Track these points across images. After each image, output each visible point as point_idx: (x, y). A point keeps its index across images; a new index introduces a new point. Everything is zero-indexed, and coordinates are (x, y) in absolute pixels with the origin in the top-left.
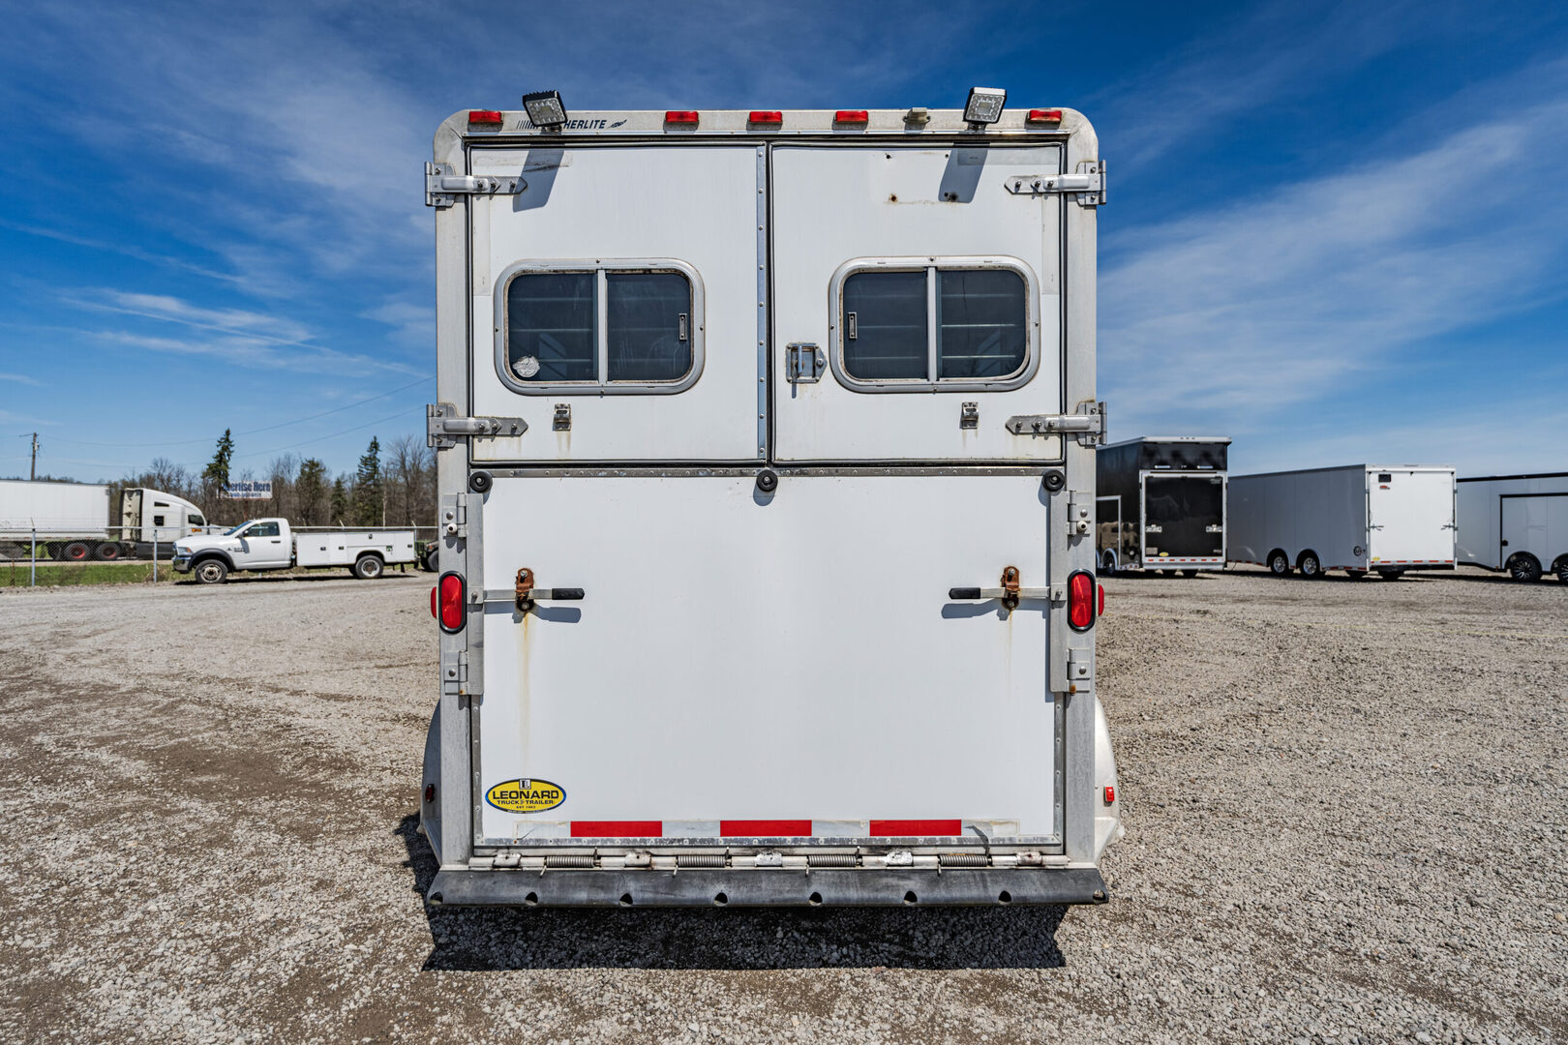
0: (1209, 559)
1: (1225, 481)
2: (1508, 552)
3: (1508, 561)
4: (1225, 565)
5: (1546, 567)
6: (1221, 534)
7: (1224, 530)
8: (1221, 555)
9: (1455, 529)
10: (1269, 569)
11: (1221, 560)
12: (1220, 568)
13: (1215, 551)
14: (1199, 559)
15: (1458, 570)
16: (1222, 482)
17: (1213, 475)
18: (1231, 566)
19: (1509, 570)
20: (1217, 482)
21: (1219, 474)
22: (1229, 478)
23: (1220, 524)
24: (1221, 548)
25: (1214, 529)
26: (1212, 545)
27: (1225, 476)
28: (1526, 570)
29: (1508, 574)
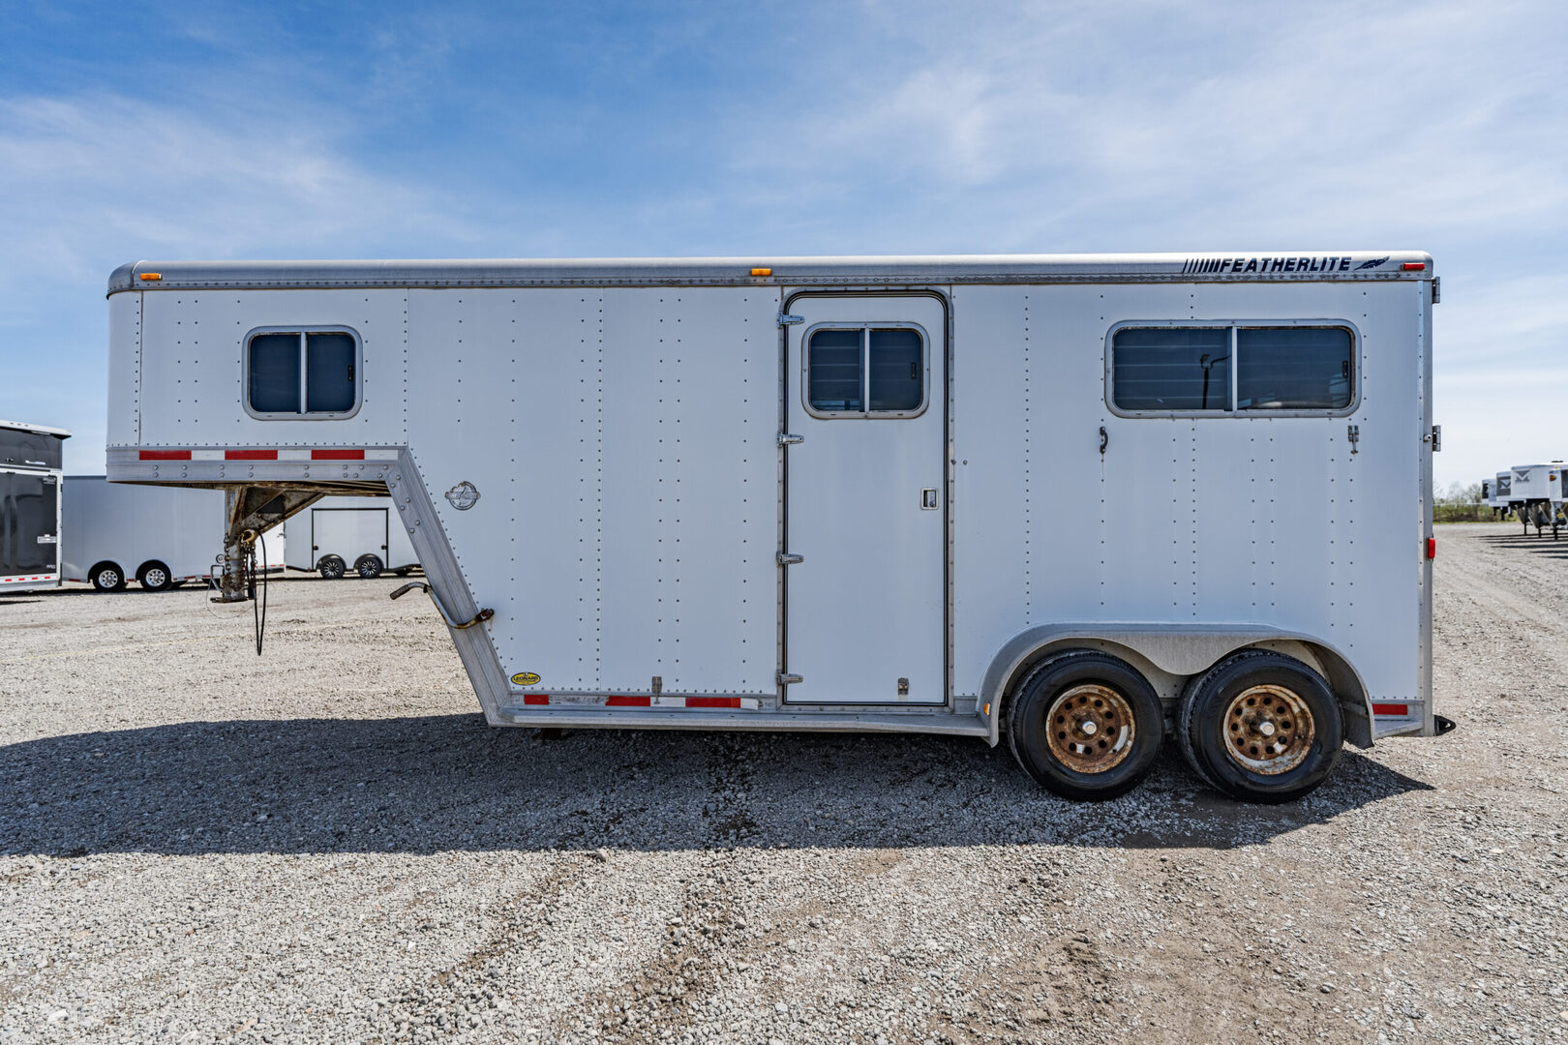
0: (41, 577)
1: (60, 481)
2: (318, 555)
3: (318, 565)
4: (60, 584)
5: (350, 565)
6: (55, 544)
7: (58, 540)
8: (54, 571)
9: (285, 537)
11: (55, 577)
12: (54, 587)
13: (48, 566)
14: (28, 578)
15: (288, 574)
16: (56, 482)
17: (46, 474)
18: (66, 585)
19: (319, 571)
20: (50, 481)
21: (53, 472)
22: (65, 478)
23: (54, 534)
24: (55, 563)
25: (46, 539)
26: (44, 560)
27: (59, 475)
28: (333, 570)
29: (318, 574)
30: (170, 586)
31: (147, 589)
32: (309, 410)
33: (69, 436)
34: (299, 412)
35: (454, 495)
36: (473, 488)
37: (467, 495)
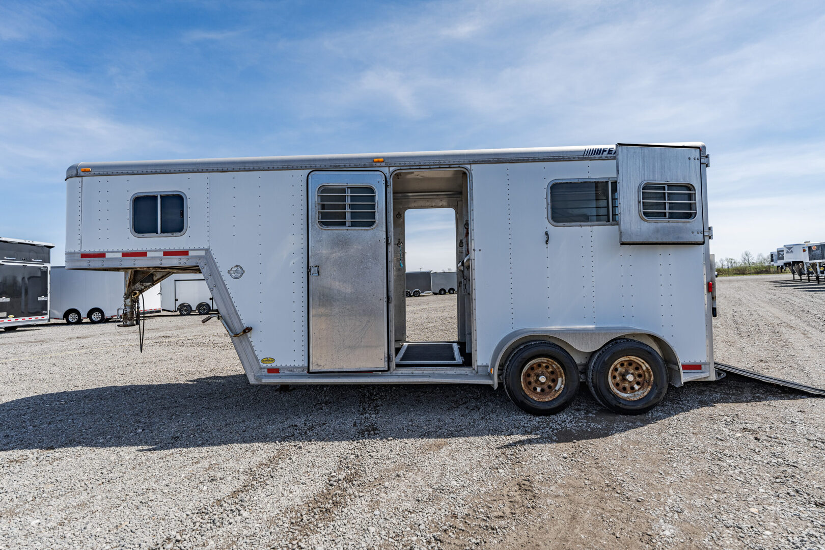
0: (40, 318)
1: (49, 269)
2: (178, 304)
3: (178, 308)
4: (49, 321)
5: (194, 308)
6: (47, 301)
7: (48, 298)
8: (46, 314)
9: (161, 295)
10: (65, 321)
11: (47, 317)
12: (46, 322)
13: (43, 312)
14: (33, 318)
15: (163, 313)
16: (47, 270)
17: (43, 266)
18: (52, 321)
19: (178, 311)
20: (44, 269)
21: (46, 265)
22: (51, 267)
23: (46, 295)
24: (47, 310)
25: (42, 298)
26: (41, 309)
27: (49, 266)
28: (186, 311)
29: (178, 313)
30: (104, 320)
31: (93, 322)
32: (162, 232)
33: (54, 247)
34: (157, 233)
35: (232, 272)
36: (241, 268)
37: (238, 272)
